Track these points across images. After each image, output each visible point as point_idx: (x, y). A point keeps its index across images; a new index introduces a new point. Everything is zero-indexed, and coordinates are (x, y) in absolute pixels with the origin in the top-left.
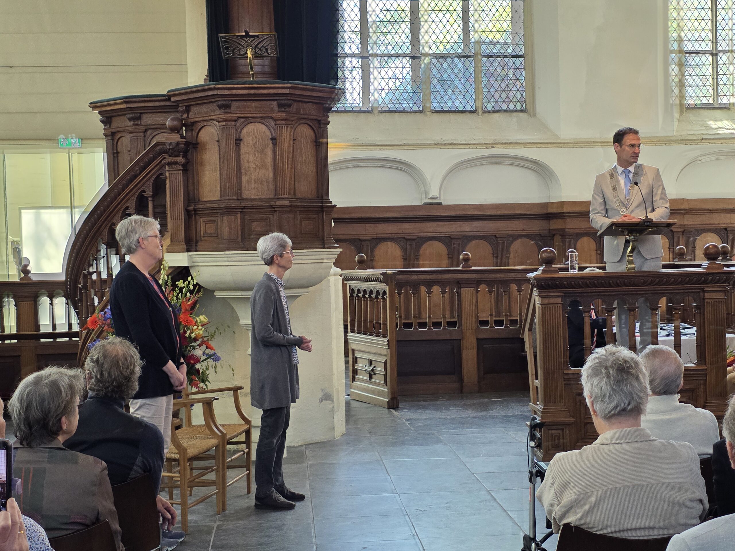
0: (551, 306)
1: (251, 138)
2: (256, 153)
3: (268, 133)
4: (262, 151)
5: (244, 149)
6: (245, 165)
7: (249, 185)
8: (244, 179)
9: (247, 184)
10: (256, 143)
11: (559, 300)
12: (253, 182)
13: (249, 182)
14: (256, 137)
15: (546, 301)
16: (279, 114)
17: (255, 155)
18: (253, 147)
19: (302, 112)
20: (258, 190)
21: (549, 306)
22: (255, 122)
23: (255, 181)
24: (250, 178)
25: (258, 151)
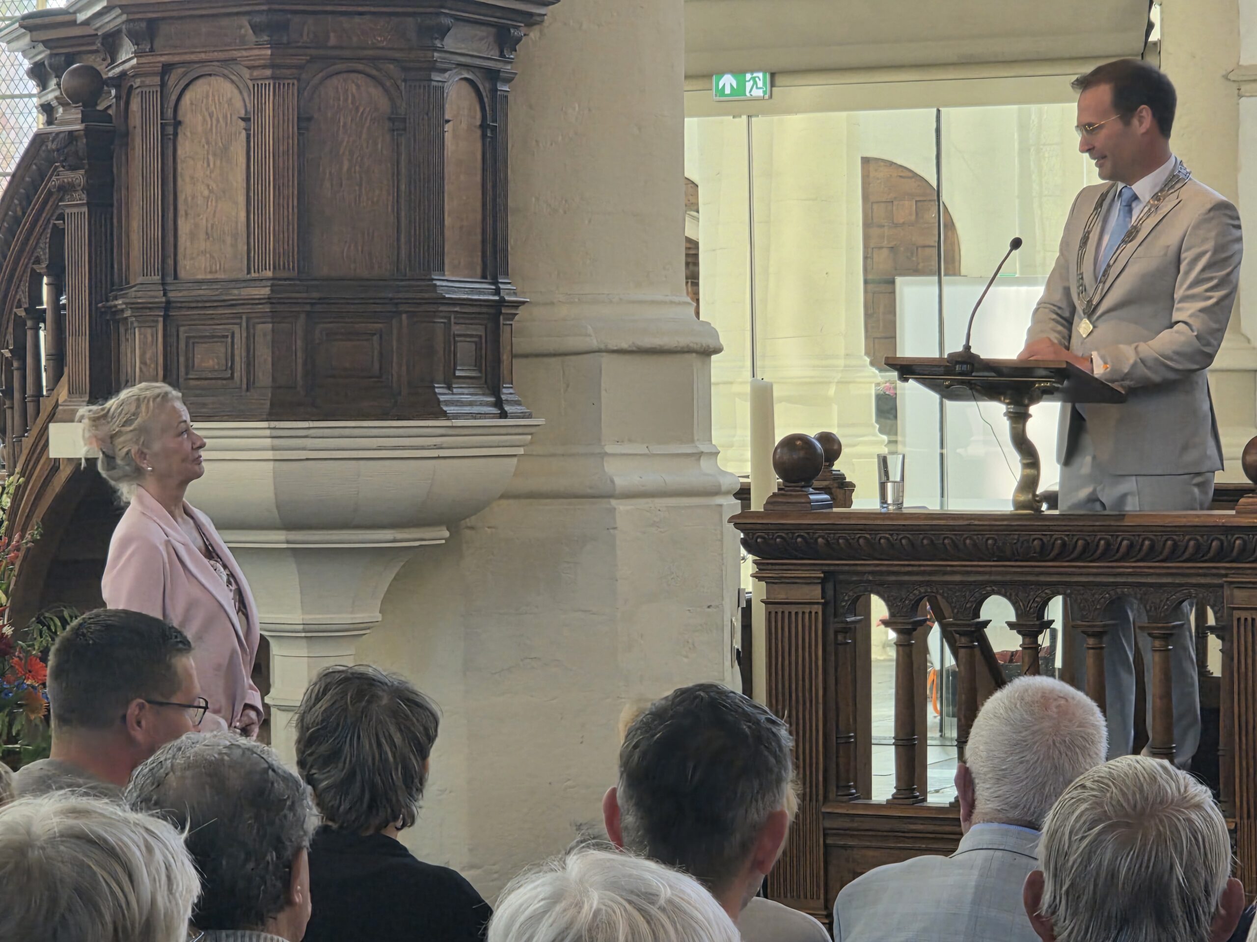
0: (793, 609)
1: (200, 118)
2: (211, 157)
3: (239, 104)
4: (224, 153)
5: (185, 148)
6: (186, 189)
7: (192, 243)
8: (184, 227)
9: (188, 244)
10: (211, 129)
11: (815, 593)
12: (202, 236)
13: (193, 236)
14: (211, 116)
15: (782, 594)
16: (256, 52)
17: (209, 165)
18: (203, 140)
19: (333, 41)
20: (212, 257)
21: (787, 609)
22: (210, 75)
23: (207, 234)
24: (196, 225)
25: (215, 155)
